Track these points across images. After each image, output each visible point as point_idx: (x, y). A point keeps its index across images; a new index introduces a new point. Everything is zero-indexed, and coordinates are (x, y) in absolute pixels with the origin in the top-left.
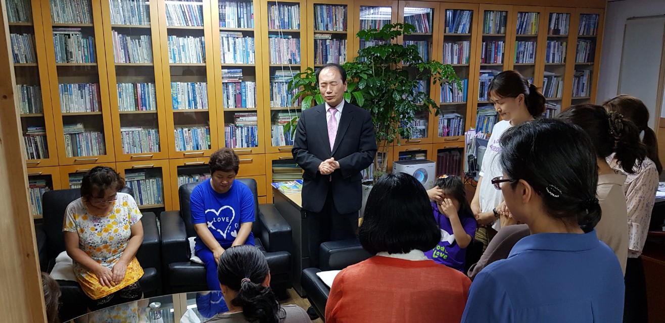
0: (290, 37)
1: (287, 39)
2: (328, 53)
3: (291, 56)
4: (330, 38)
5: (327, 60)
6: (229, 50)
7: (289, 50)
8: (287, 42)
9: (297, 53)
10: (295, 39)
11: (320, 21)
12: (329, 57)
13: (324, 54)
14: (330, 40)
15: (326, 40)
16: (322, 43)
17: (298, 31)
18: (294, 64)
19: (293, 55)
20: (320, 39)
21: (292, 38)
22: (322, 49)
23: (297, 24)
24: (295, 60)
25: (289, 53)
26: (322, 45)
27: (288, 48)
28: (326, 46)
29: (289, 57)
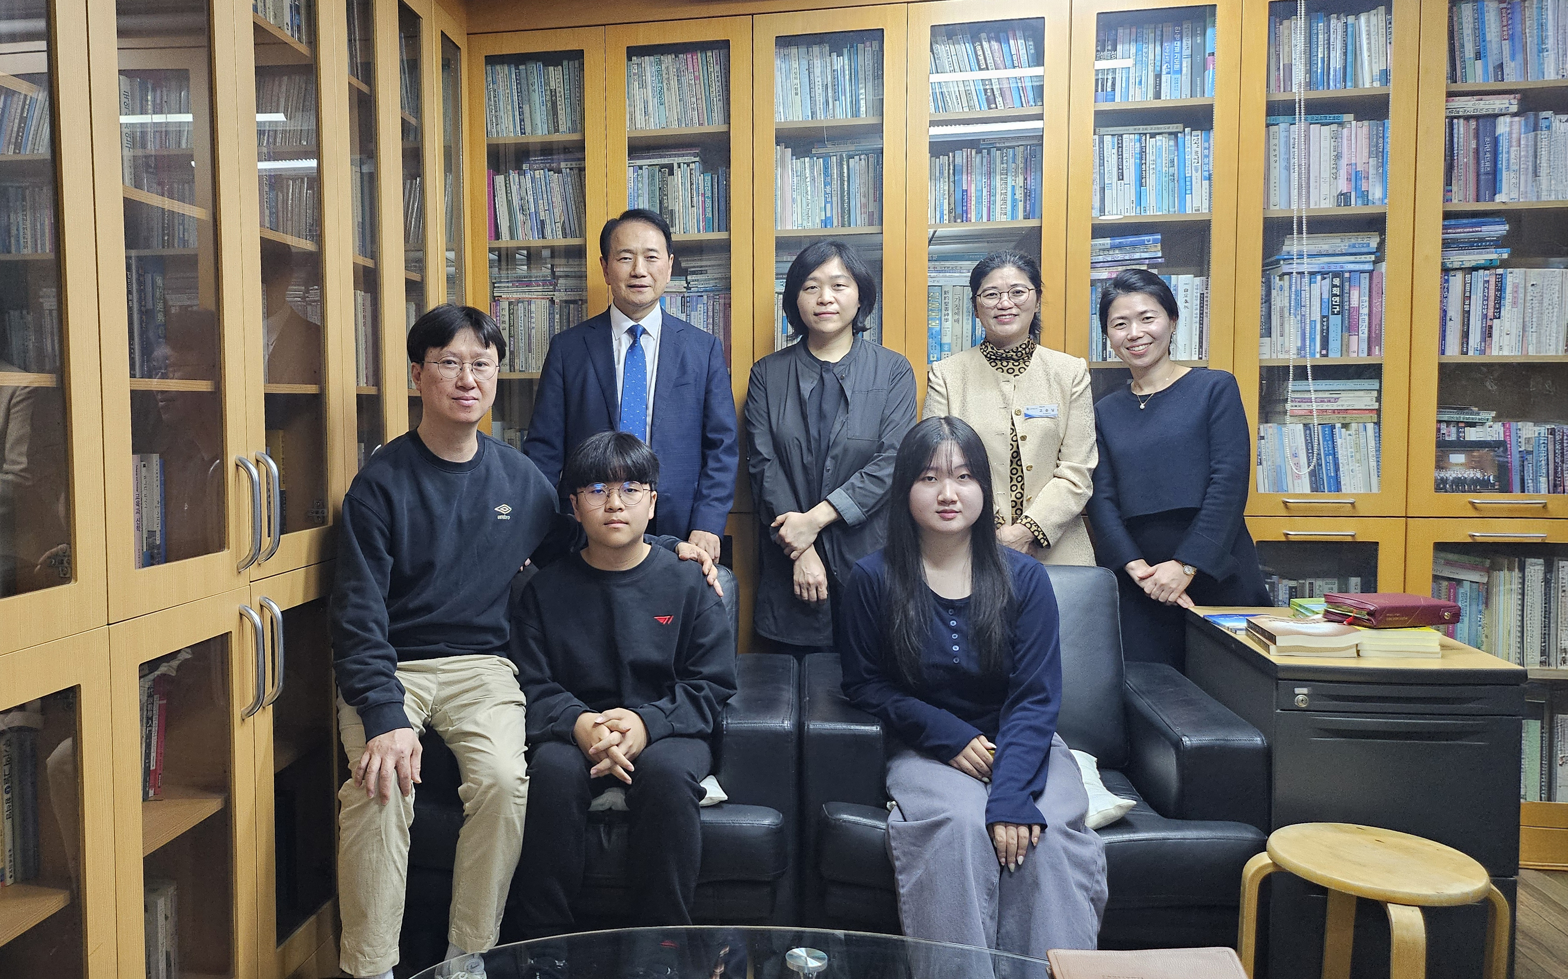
0: (1349, 117)
1: (1334, 127)
2: (1503, 164)
3: (1349, 180)
4: (1514, 109)
5: (1495, 190)
6: (1121, 177)
7: (1344, 162)
8: (1336, 137)
9: (1372, 171)
10: (1366, 123)
11: (1469, 50)
12: (1507, 179)
13: (1486, 166)
14: (1514, 115)
15: (1497, 116)
16: (1477, 130)
17: (1383, 91)
18: (1356, 208)
19: (1356, 177)
20: (1467, 118)
21: (1357, 119)
22: (1477, 151)
23: (1376, 71)
24: (1364, 196)
25: (1343, 173)
26: (1477, 136)
27: (1338, 157)
28: (1496, 141)
29: (1343, 186)
